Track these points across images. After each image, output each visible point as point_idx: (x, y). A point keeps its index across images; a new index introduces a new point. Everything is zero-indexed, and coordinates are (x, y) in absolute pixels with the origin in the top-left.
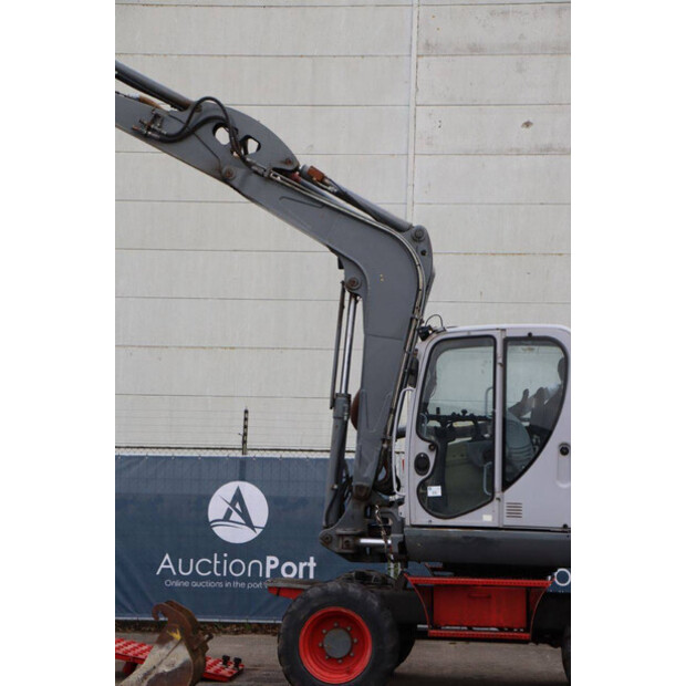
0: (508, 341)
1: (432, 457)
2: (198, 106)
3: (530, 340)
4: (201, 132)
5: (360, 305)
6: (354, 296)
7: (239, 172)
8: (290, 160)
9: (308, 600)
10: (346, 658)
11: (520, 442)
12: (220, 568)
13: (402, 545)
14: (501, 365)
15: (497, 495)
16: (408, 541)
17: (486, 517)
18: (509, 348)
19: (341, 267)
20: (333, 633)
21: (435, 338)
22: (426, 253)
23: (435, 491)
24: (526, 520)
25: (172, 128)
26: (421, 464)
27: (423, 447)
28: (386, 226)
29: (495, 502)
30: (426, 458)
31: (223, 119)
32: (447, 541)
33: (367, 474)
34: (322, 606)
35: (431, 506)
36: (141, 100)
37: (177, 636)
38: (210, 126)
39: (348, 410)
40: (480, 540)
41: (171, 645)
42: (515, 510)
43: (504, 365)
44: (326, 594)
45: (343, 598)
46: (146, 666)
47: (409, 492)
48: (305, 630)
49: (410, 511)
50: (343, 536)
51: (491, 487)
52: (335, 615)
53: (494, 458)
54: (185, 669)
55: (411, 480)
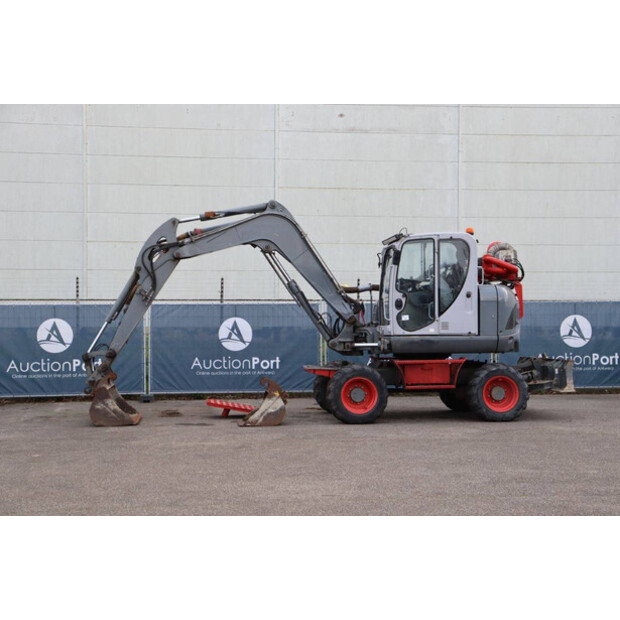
0: (440, 241)
1: (404, 300)
3: (451, 240)
9: (345, 374)
10: (363, 402)
11: (447, 291)
12: (227, 364)
13: (390, 345)
14: (437, 252)
15: (437, 318)
16: (393, 344)
17: (431, 330)
18: (441, 244)
20: (357, 390)
23: (405, 318)
24: (451, 331)
26: (398, 304)
27: (399, 296)
29: (435, 323)
30: (401, 301)
32: (412, 343)
34: (353, 376)
35: (403, 325)
37: (277, 394)
40: (428, 342)
41: (274, 398)
42: (445, 326)
43: (438, 253)
44: (354, 371)
45: (363, 373)
46: (262, 409)
47: (393, 318)
48: (343, 390)
49: (393, 328)
50: (344, 343)
51: (433, 314)
52: (359, 381)
53: (434, 300)
54: (282, 410)
55: (394, 312)
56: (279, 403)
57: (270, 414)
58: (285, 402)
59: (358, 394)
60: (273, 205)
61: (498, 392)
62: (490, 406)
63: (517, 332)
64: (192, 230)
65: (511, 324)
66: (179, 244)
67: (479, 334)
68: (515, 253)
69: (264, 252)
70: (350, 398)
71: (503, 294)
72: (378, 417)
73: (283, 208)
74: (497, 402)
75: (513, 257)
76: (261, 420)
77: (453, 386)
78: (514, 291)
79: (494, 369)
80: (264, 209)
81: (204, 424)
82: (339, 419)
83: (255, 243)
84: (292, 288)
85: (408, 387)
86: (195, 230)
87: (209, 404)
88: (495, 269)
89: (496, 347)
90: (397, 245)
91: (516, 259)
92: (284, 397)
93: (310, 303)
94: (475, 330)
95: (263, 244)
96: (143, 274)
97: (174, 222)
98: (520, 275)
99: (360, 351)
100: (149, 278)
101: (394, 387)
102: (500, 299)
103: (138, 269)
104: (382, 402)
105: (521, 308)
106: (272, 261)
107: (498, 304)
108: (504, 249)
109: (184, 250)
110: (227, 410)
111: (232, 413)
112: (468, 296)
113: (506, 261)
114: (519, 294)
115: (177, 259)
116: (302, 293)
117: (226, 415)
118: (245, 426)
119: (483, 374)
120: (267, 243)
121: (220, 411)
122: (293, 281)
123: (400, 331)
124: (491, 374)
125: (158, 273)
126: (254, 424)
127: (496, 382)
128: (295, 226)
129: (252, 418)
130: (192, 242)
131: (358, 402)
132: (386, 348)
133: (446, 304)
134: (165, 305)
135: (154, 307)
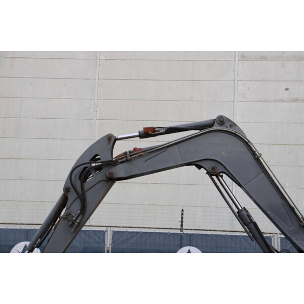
60: (221, 120)
64: (132, 149)
66: (113, 163)
69: (210, 174)
73: (233, 125)
80: (211, 125)
83: (200, 164)
84: (243, 217)
86: (135, 149)
93: (265, 235)
95: (209, 165)
96: (72, 196)
97: (111, 140)
100: (78, 201)
103: (67, 190)
106: (219, 184)
109: (119, 170)
115: (111, 180)
116: (255, 224)
120: (213, 164)
122: (244, 208)
125: (89, 195)
128: (247, 144)
130: (127, 161)
134: (125, 232)
135: (115, 233)
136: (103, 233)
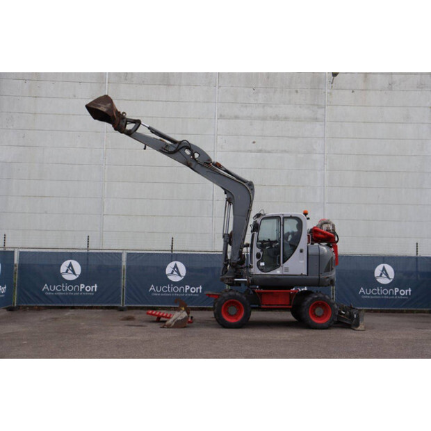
0: (284, 218)
1: (261, 254)
2: (180, 143)
3: (291, 217)
4: (181, 150)
5: (232, 206)
6: (230, 203)
7: (194, 164)
8: (210, 160)
9: (224, 298)
10: (235, 315)
11: (288, 249)
12: (170, 289)
14: (282, 225)
15: (282, 265)
16: (255, 280)
17: (278, 272)
18: (285, 220)
19: (226, 193)
20: (232, 307)
21: (262, 217)
22: (253, 189)
23: (262, 264)
24: (291, 272)
25: (172, 149)
26: (258, 256)
27: (259, 250)
28: (240, 181)
29: (281, 268)
31: (189, 147)
32: (267, 279)
33: (236, 259)
34: (229, 299)
35: (261, 269)
36: (161, 140)
37: (183, 309)
38: (183, 149)
39: (229, 239)
40: (276, 279)
41: (181, 311)
42: (287, 269)
44: (230, 296)
45: (234, 297)
46: (174, 317)
47: (254, 264)
48: (223, 307)
49: (255, 271)
50: (228, 278)
51: (279, 262)
52: (232, 302)
53: (280, 254)
54: (186, 318)
55: (255, 260)
56: (184, 314)
57: (178, 321)
58: (188, 313)
59: (232, 310)
61: (319, 311)
62: (313, 319)
63: (333, 274)
65: (329, 269)
67: (308, 275)
68: (333, 226)
70: (228, 313)
71: (324, 251)
72: (245, 324)
74: (319, 317)
75: (331, 228)
76: (173, 324)
77: (291, 307)
78: (332, 249)
79: (316, 296)
81: (141, 326)
82: (221, 325)
85: (263, 306)
87: (148, 314)
88: (320, 235)
89: (319, 283)
90: (258, 220)
91: (334, 230)
92: (188, 311)
94: (305, 272)
98: (336, 239)
99: (239, 284)
101: (257, 306)
102: (321, 253)
104: (248, 315)
105: (337, 259)
107: (320, 257)
108: (326, 223)
110: (159, 317)
111: (162, 319)
112: (301, 251)
113: (327, 231)
114: (336, 251)
117: (158, 321)
118: (163, 327)
119: (309, 299)
121: (155, 318)
123: (259, 272)
124: (314, 299)
126: (169, 326)
127: (317, 305)
129: (167, 323)
131: (232, 315)
132: (250, 282)
133: (288, 256)
135: (128, 254)
136: (121, 254)
